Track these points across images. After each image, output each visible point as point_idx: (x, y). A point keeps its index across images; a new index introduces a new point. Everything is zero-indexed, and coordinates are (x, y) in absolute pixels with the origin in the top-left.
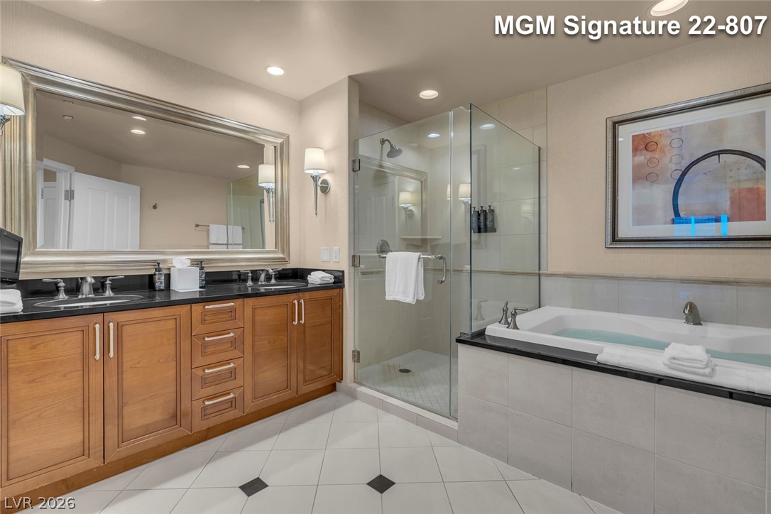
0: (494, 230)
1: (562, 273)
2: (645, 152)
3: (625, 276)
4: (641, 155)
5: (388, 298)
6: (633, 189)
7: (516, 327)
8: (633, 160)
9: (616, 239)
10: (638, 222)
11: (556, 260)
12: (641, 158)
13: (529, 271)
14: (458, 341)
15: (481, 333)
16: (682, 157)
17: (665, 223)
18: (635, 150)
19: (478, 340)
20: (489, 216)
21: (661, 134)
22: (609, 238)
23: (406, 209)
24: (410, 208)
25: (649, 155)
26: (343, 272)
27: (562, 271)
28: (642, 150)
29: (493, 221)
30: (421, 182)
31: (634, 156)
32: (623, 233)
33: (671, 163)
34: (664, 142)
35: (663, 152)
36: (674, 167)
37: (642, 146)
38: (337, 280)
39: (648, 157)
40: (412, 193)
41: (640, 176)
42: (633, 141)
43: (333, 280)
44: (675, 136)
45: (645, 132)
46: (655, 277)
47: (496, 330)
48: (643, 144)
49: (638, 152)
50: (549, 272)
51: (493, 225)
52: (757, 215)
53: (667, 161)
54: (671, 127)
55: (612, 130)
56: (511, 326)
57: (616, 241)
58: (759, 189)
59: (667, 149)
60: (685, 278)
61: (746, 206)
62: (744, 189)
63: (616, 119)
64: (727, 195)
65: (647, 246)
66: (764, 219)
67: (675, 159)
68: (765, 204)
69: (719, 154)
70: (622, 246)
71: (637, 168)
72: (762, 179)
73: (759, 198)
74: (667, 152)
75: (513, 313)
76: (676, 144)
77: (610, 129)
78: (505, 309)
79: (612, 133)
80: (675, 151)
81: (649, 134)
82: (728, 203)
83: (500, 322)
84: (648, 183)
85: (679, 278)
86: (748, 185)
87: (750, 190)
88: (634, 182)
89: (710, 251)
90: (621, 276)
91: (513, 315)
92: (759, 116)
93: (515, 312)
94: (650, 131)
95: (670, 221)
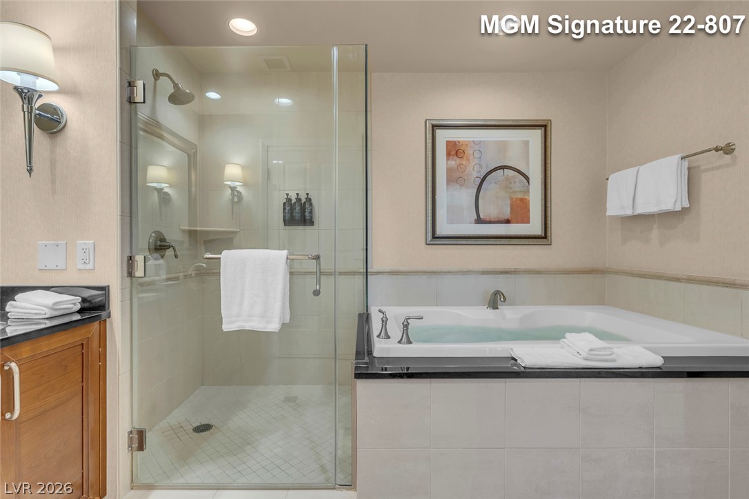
0: (313, 223)
1: (388, 270)
2: (455, 157)
3: (443, 270)
4: (453, 160)
5: (226, 327)
6: (447, 190)
7: (409, 341)
8: (447, 164)
9: (436, 236)
10: (451, 221)
11: (382, 258)
12: (453, 163)
13: (353, 270)
16: (481, 166)
17: (470, 223)
18: (449, 154)
20: (308, 208)
21: (467, 144)
22: (430, 235)
23: (158, 190)
24: (166, 190)
25: (458, 161)
26: (105, 289)
27: (387, 268)
28: (453, 155)
29: (311, 212)
30: (189, 155)
31: (448, 160)
32: (439, 232)
33: (474, 173)
34: (469, 151)
35: (468, 160)
36: (476, 175)
37: (453, 153)
38: (87, 305)
39: (458, 163)
40: (169, 169)
41: (453, 179)
42: (447, 146)
43: (78, 307)
44: (476, 147)
45: (456, 140)
46: (465, 270)
48: (455, 150)
49: (451, 157)
50: (376, 271)
51: (311, 217)
52: (525, 219)
53: (471, 169)
54: (473, 140)
55: (431, 132)
56: (404, 340)
57: (435, 238)
58: (526, 199)
59: (471, 158)
60: (485, 270)
61: (520, 212)
62: (518, 199)
63: (434, 122)
64: (508, 202)
65: (458, 243)
66: (529, 223)
67: (476, 168)
68: (529, 211)
69: (504, 169)
70: (440, 243)
71: (449, 171)
72: (528, 191)
73: (526, 206)
74: (471, 161)
75: (405, 323)
76: (477, 155)
77: (429, 131)
78: (384, 319)
79: (431, 135)
80: (477, 161)
81: (459, 142)
82: (509, 209)
83: (378, 336)
84: (458, 186)
85: (481, 270)
86: (520, 196)
87: (522, 200)
88: (448, 184)
89: (499, 246)
90: (439, 271)
91: (406, 326)
92: (526, 143)
93: (407, 322)
94: (459, 140)
95: (473, 222)
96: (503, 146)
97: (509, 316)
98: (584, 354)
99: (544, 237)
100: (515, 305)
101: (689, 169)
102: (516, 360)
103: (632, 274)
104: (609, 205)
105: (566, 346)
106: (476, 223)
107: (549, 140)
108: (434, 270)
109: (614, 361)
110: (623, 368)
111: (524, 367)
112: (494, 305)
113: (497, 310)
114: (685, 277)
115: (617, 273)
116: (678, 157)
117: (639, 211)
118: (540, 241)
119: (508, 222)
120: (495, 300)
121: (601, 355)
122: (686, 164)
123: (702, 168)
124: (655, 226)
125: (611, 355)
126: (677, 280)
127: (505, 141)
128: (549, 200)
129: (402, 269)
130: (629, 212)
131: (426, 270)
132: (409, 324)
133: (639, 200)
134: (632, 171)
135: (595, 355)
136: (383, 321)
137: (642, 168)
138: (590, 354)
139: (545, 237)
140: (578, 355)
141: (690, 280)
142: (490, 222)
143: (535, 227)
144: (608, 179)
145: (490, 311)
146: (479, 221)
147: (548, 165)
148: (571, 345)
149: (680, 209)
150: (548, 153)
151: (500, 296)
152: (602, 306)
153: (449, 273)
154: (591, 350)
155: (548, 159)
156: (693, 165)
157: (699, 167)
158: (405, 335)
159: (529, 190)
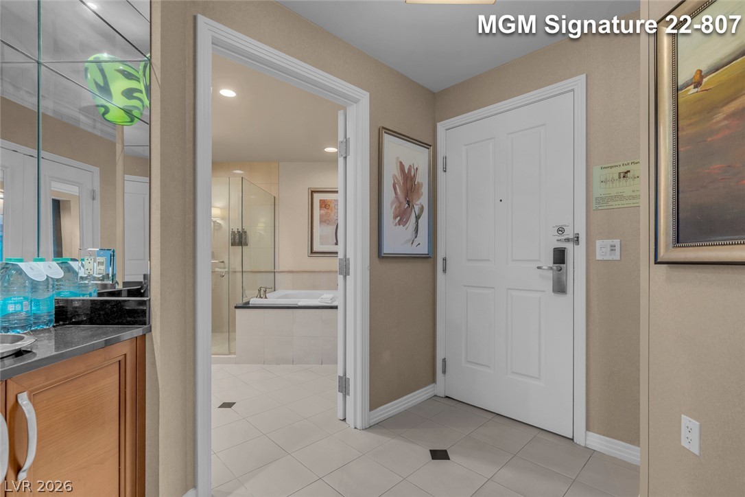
0: (247, 245)
2: (325, 208)
3: (317, 270)
4: (323, 210)
6: (320, 227)
7: (266, 298)
8: (319, 212)
10: (322, 243)
11: (285, 263)
12: (323, 212)
13: (268, 270)
14: (236, 307)
15: (248, 303)
17: (332, 245)
18: (321, 207)
19: (246, 306)
20: (244, 237)
21: (330, 202)
22: (310, 251)
23: (215, 222)
25: (326, 211)
27: (287, 269)
28: (323, 208)
29: (246, 239)
31: (320, 210)
32: (315, 249)
34: (331, 206)
35: (331, 210)
36: (335, 218)
37: (323, 206)
40: (221, 208)
41: (323, 221)
42: (320, 202)
44: (336, 203)
47: (254, 301)
48: (324, 204)
50: (280, 271)
51: (246, 242)
53: (334, 215)
54: (334, 199)
57: (313, 253)
59: (333, 209)
63: (312, 190)
65: (326, 255)
67: (336, 214)
70: (315, 255)
71: (321, 216)
76: (337, 207)
77: (310, 194)
79: (311, 197)
80: (336, 211)
81: (326, 200)
84: (326, 225)
88: (321, 223)
90: (315, 271)
95: (334, 244)
108: (312, 270)
129: (295, 270)
131: (307, 270)
146: (338, 243)
153: (321, 272)
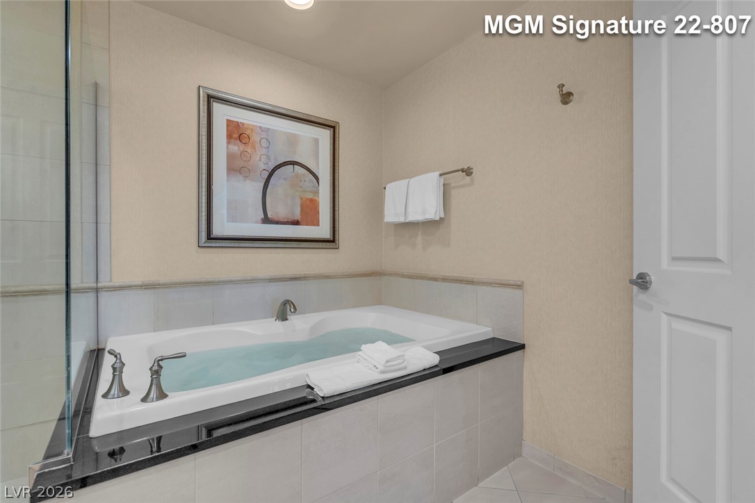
2: (238, 142)
3: (221, 279)
4: (235, 144)
6: (228, 180)
8: (227, 148)
9: (212, 236)
10: (232, 218)
12: (236, 148)
16: (269, 158)
17: (257, 222)
18: (230, 137)
21: (252, 129)
22: (203, 236)
25: (242, 147)
28: (235, 139)
31: (228, 143)
32: (216, 232)
33: (262, 163)
34: (255, 138)
35: (254, 148)
36: (262, 166)
37: (236, 136)
39: (241, 149)
41: (234, 168)
42: (228, 126)
44: (264, 135)
45: (239, 121)
46: (249, 278)
48: (237, 133)
49: (232, 140)
52: (315, 222)
53: (258, 159)
54: (261, 125)
55: (206, 103)
56: (153, 394)
57: (211, 238)
58: (316, 200)
59: (257, 145)
60: (273, 277)
61: (309, 214)
62: (308, 199)
63: (211, 92)
64: (298, 202)
65: (242, 245)
66: (319, 226)
67: (263, 158)
68: (318, 213)
69: (293, 165)
70: (217, 245)
71: (230, 157)
72: (317, 192)
73: (316, 208)
74: (257, 149)
75: (155, 368)
76: (264, 143)
77: (204, 101)
78: (117, 365)
79: (206, 107)
80: (264, 151)
81: (243, 124)
82: (299, 209)
83: (105, 396)
84: (241, 177)
85: (269, 277)
86: (310, 196)
87: (312, 200)
88: (228, 174)
89: (288, 250)
90: (217, 280)
91: (156, 372)
92: (316, 141)
93: (159, 365)
94: (242, 121)
95: (260, 221)
96: (292, 140)
97: (300, 326)
98: (381, 368)
99: (331, 241)
100: (305, 313)
101: (444, 185)
102: (312, 389)
103: (403, 276)
104: (386, 212)
105: (361, 359)
106: (263, 223)
107: (337, 142)
108: (210, 280)
109: (405, 368)
110: (412, 374)
111: (323, 397)
112: (283, 317)
113: (287, 321)
114: (441, 277)
115: (390, 275)
116: (437, 173)
117: (411, 218)
118: (328, 245)
119: (296, 223)
120: (284, 311)
121: (394, 365)
122: (442, 180)
123: (452, 185)
124: (420, 233)
125: (403, 362)
126: (435, 279)
127: (295, 135)
128: (337, 203)
129: (163, 280)
130: (402, 220)
131: (198, 280)
132: (161, 367)
133: (410, 209)
134: (405, 182)
135: (391, 366)
136: (114, 369)
137: (412, 180)
138: (385, 367)
139: (333, 241)
140: (375, 369)
141: (445, 279)
142: (277, 223)
143: (323, 231)
144: (385, 188)
145: (279, 323)
146: (266, 220)
147: (336, 168)
148: (367, 358)
149: (438, 219)
150: (337, 155)
151: (290, 306)
152: (379, 306)
153: (230, 282)
154: (387, 362)
155: (336, 161)
156: (447, 182)
157: (450, 184)
158: (154, 387)
159: (318, 190)
